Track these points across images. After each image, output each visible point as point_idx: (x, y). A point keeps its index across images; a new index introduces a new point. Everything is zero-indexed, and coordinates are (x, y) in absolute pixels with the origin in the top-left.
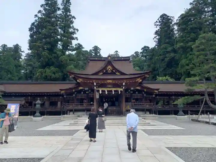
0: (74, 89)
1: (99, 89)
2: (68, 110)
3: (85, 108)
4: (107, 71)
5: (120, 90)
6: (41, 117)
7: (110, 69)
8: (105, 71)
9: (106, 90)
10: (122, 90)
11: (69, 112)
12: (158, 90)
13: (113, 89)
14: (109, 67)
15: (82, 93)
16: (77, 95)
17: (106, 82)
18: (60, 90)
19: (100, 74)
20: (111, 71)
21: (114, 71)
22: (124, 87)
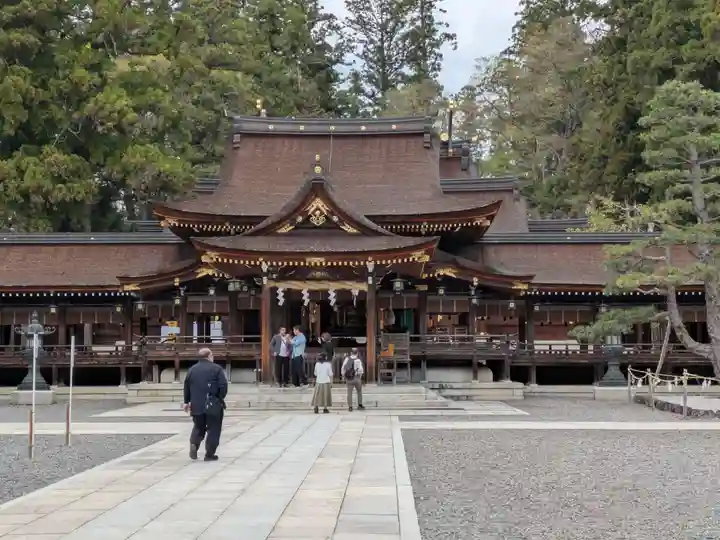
0: (179, 277)
1: (277, 285)
2: (151, 363)
3: (224, 355)
4: (307, 219)
6: (49, 389)
7: (322, 213)
8: (300, 219)
9: (305, 288)
10: (364, 287)
11: (155, 370)
12: (526, 279)
13: (333, 288)
14: (318, 203)
15: (212, 292)
16: (190, 299)
17: (305, 262)
18: (120, 278)
19: (283, 230)
20: (321, 221)
21: (335, 219)
22: (370, 278)
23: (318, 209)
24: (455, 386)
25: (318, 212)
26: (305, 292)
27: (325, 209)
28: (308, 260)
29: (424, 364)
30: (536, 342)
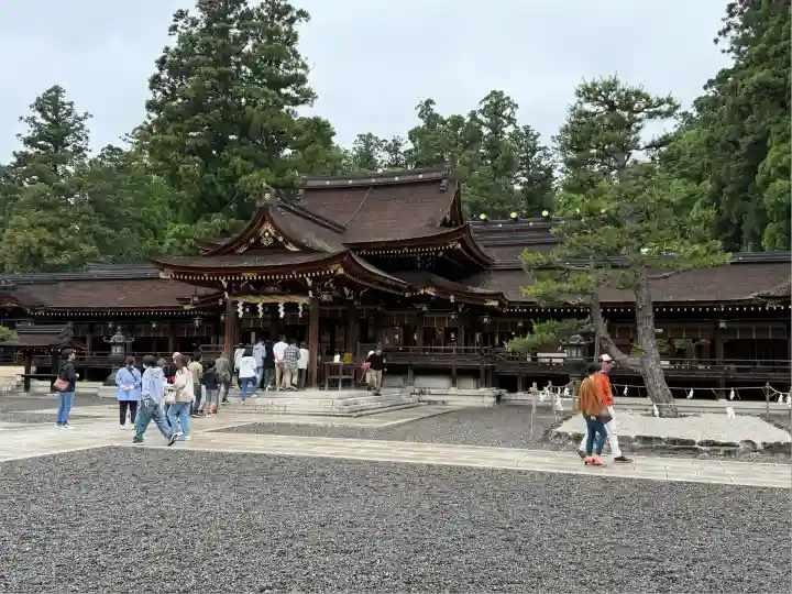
1: (238, 299)
4: (258, 242)
5: (301, 301)
7: (270, 234)
8: (253, 240)
9: (260, 302)
10: (306, 301)
12: (497, 296)
13: (281, 301)
14: (267, 226)
18: (180, 300)
19: (241, 251)
20: (271, 241)
21: (281, 239)
22: (310, 293)
23: (267, 231)
24: (433, 391)
25: (267, 234)
26: (260, 306)
27: (272, 231)
28: (244, 274)
29: (410, 372)
30: (539, 355)
